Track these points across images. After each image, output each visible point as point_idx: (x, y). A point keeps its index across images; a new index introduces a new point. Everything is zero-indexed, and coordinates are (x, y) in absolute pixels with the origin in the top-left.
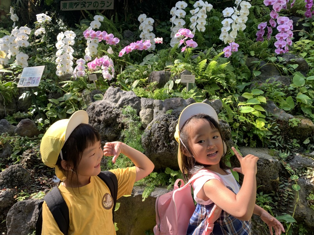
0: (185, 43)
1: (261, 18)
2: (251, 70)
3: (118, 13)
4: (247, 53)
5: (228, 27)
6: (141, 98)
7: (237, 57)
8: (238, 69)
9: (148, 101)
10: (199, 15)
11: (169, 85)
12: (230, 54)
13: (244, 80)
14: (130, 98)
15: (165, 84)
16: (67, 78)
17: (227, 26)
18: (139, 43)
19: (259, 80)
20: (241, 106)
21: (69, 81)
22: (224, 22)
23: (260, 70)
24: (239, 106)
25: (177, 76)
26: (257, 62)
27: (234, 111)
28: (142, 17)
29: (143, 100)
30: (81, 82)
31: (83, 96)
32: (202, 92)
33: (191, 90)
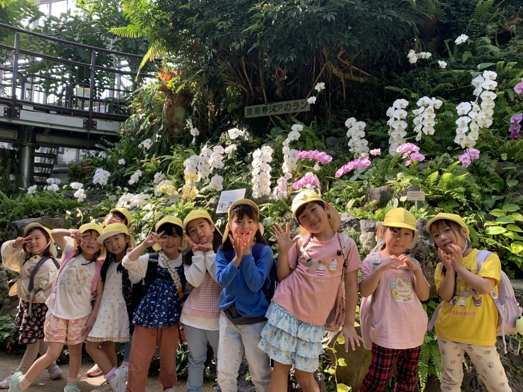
0: (410, 156)
1: (517, 105)
2: (505, 179)
3: (317, 117)
4: (497, 156)
5: (465, 127)
6: (360, 220)
7: (482, 163)
8: (484, 178)
9: (369, 224)
10: (425, 115)
11: (393, 204)
12: (469, 162)
13: (495, 193)
14: (347, 221)
15: (387, 202)
16: (264, 200)
17: (463, 126)
18: (357, 162)
19: (517, 191)
20: (488, 226)
21: (267, 204)
22: (458, 122)
23: (517, 178)
24: (486, 226)
25: (402, 193)
26: (511, 168)
27: (479, 233)
28: (351, 122)
29: (362, 223)
30: (281, 204)
31: (284, 220)
32: (436, 210)
33: (421, 209)
